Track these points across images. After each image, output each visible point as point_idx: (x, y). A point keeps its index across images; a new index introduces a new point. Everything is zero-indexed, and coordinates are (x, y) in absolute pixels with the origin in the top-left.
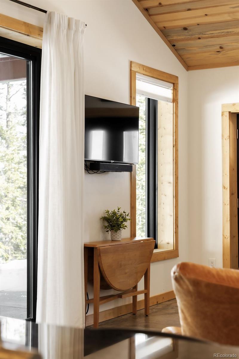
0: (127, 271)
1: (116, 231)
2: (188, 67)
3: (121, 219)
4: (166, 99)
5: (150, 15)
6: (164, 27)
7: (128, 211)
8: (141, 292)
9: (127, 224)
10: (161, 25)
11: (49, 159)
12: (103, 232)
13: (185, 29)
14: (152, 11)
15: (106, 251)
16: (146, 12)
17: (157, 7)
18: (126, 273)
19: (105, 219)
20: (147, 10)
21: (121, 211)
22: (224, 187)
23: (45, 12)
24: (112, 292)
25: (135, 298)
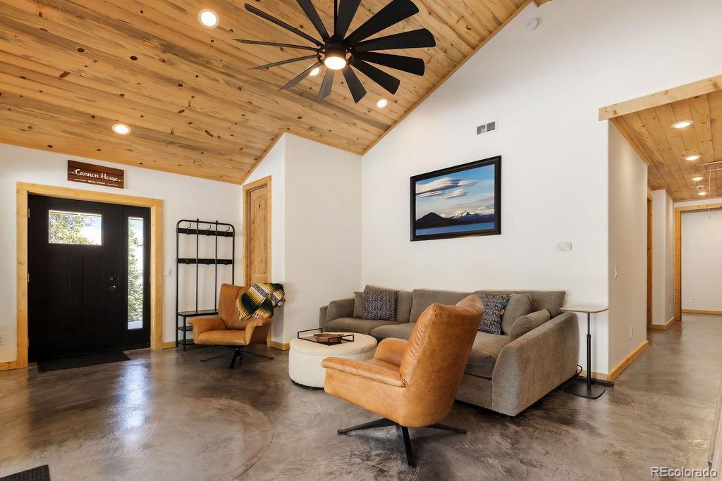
22: (19, 263)
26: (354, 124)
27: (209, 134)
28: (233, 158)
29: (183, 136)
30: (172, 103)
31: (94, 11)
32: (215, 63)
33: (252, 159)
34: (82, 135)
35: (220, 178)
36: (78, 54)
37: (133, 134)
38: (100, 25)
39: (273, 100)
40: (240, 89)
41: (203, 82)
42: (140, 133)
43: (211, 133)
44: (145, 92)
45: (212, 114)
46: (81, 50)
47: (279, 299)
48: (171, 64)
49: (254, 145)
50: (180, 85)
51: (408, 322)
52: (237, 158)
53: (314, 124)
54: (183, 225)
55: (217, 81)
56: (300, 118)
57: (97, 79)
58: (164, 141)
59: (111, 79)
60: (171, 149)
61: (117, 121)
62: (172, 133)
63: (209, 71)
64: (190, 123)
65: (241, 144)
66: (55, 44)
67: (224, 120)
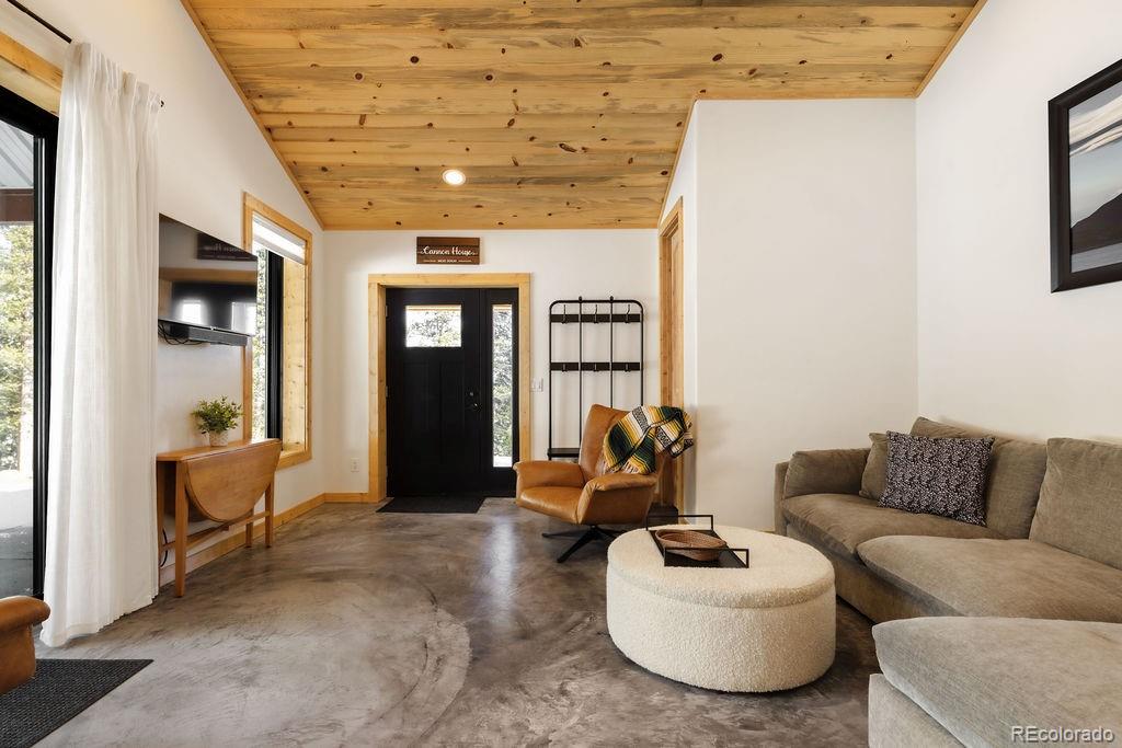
0: (237, 490)
1: (219, 432)
2: (325, 226)
3: (227, 414)
4: (297, 259)
5: (274, 140)
6: (295, 163)
7: (239, 402)
8: (259, 517)
9: (238, 420)
10: (291, 158)
11: (74, 308)
12: (196, 435)
13: (324, 169)
14: (277, 134)
15: (199, 466)
16: (267, 133)
17: (285, 127)
18: (236, 494)
19: (199, 414)
20: (269, 130)
21: (228, 402)
22: (371, 373)
23: (69, 40)
24: (209, 524)
25: (249, 526)
26: (863, 22)
27: (568, 149)
28: (624, 182)
29: (532, 163)
30: (492, 113)
31: (341, 10)
32: (517, 12)
33: (658, 173)
34: (420, 200)
35: (618, 222)
36: (358, 84)
37: (469, 182)
38: (357, 26)
39: (645, 40)
40: (578, 43)
41: (517, 58)
42: (480, 178)
43: (570, 145)
44: (453, 109)
45: (556, 111)
46: (359, 77)
47: (673, 439)
48: (462, 46)
49: (651, 147)
50: (489, 78)
51: (1026, 536)
52: (629, 180)
53: (756, 59)
54: (559, 310)
55: (535, 45)
56: (718, 57)
57: (393, 112)
58: (512, 181)
59: (408, 105)
60: (528, 191)
61: (444, 168)
62: (516, 164)
63: (515, 32)
64: (532, 139)
65: (626, 152)
66: (332, 79)
67: (579, 114)
